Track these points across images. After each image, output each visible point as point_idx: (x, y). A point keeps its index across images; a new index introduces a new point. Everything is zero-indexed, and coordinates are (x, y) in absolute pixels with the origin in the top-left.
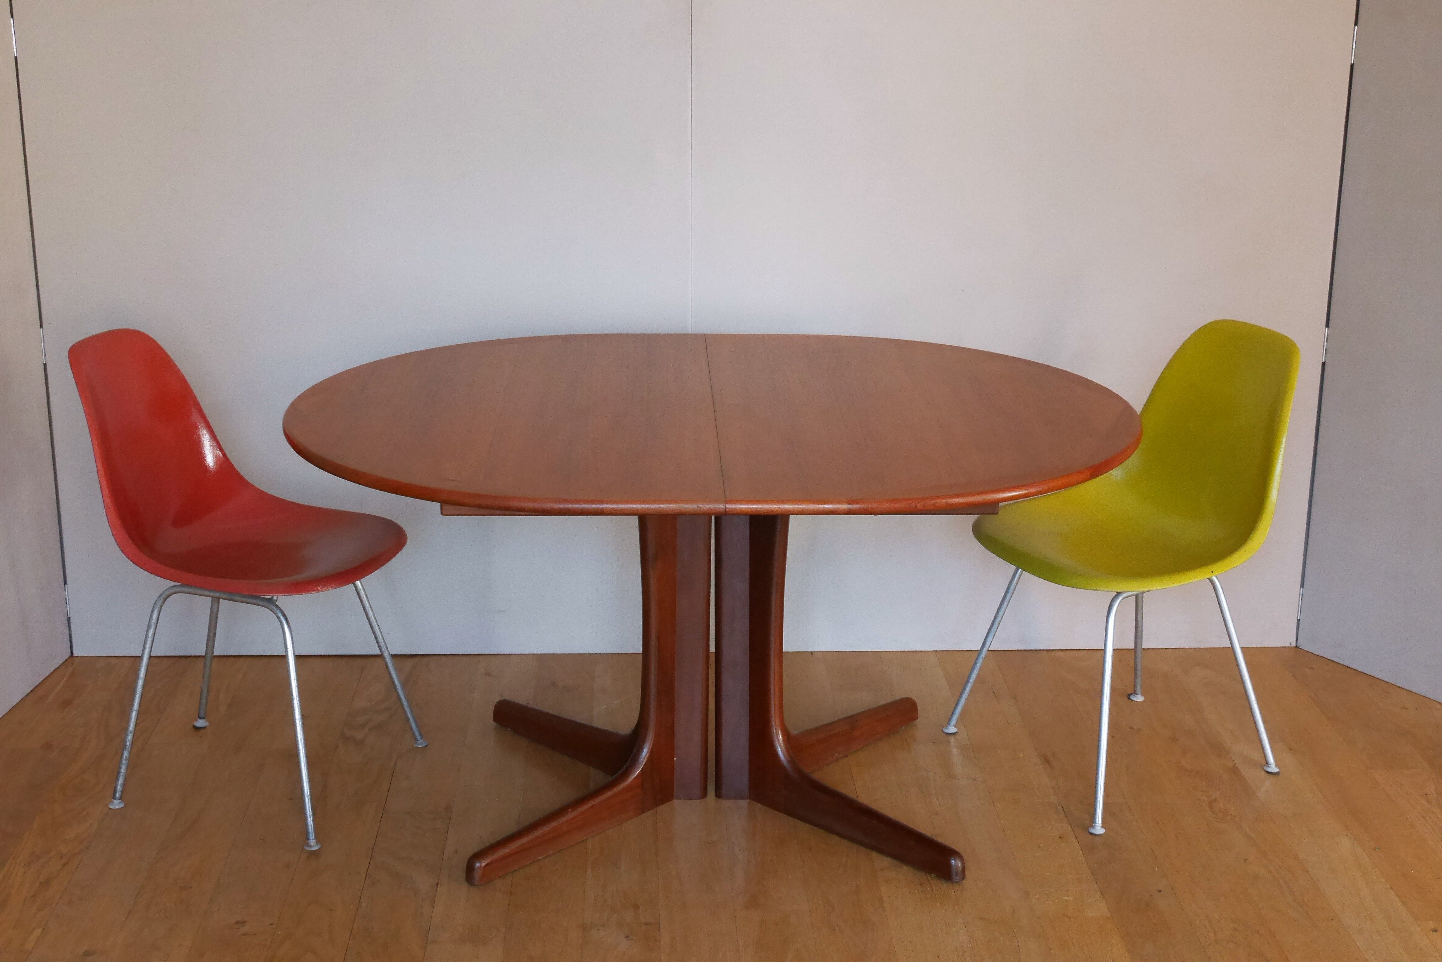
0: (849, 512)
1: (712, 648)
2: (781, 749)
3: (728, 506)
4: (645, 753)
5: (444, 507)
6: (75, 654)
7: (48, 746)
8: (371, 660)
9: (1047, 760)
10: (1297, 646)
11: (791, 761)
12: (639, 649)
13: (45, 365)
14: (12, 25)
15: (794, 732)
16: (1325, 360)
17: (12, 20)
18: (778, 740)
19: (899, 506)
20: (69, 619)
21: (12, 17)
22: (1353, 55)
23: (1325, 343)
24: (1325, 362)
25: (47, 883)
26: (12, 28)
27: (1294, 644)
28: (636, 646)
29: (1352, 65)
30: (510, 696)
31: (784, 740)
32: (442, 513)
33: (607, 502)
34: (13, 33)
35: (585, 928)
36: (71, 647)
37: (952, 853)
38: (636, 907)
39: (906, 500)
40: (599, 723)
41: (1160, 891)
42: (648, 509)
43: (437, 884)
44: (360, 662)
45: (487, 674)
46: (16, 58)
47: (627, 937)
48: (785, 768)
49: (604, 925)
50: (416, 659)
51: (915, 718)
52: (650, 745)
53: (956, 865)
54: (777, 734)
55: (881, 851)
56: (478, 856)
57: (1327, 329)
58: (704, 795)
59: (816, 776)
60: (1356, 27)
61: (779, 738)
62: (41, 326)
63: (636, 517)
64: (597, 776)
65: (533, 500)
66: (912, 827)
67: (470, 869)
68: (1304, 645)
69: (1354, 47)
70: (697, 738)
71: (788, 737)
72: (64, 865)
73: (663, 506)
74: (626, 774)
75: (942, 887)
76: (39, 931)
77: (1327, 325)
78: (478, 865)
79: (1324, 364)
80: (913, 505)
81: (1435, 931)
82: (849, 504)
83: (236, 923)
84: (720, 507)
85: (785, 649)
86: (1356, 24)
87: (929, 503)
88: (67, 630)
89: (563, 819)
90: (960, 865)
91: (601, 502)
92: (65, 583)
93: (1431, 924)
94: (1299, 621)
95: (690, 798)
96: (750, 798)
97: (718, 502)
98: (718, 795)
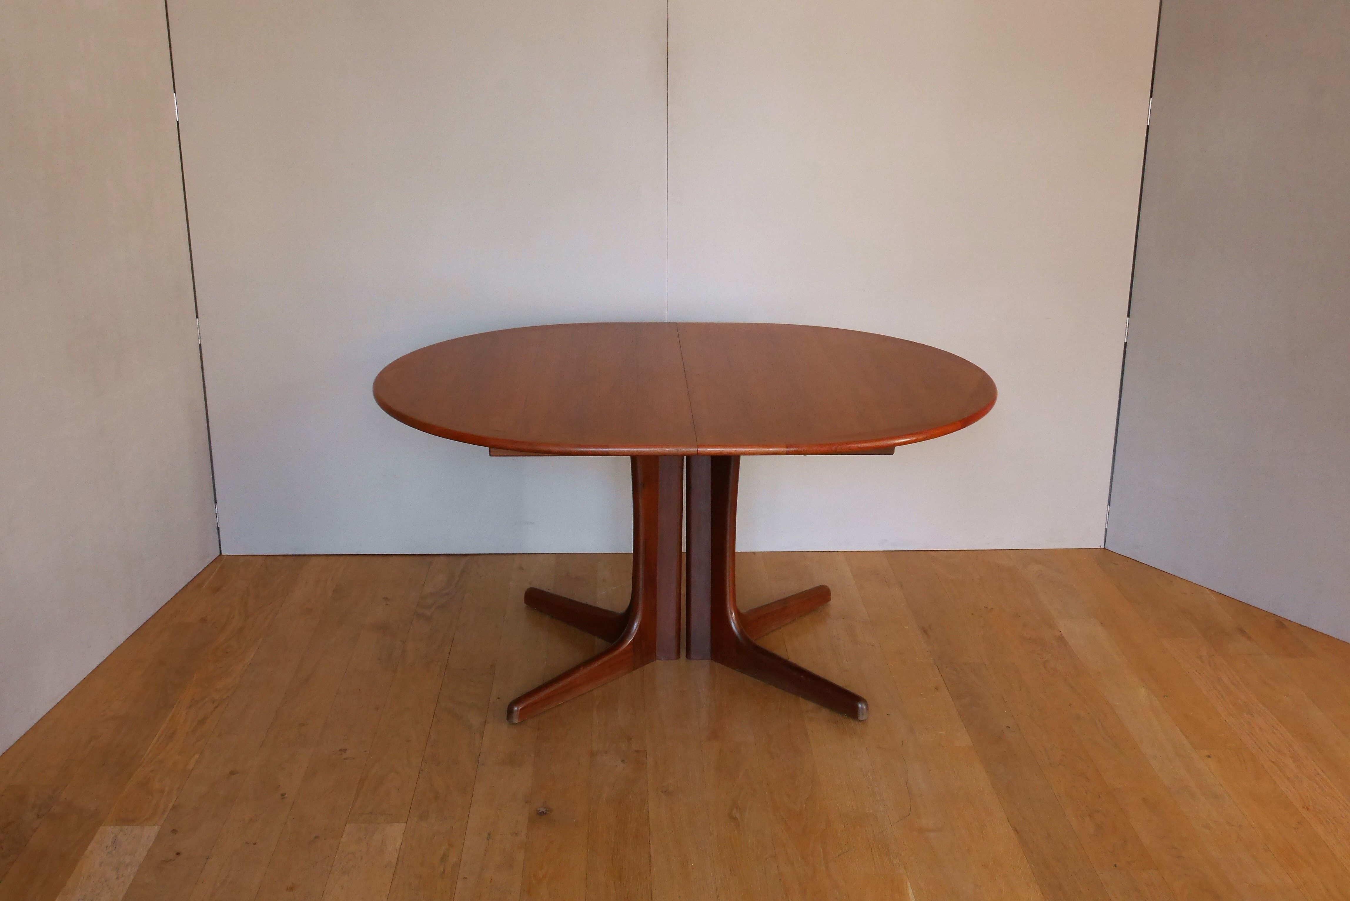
0: (787, 453)
1: (684, 549)
2: (734, 623)
3: (699, 449)
4: (635, 626)
5: (491, 450)
6: (223, 554)
7: (203, 620)
8: (437, 558)
9: (925, 631)
10: (1105, 548)
11: (741, 632)
12: (630, 550)
13: (200, 345)
14: (175, 98)
15: (742, 611)
16: (1127, 340)
17: (174, 94)
18: (732, 618)
19: (823, 449)
20: (218, 528)
21: (175, 92)
22: (1149, 119)
23: (1127, 329)
24: (1126, 342)
25: (202, 722)
26: (175, 100)
27: (1103, 547)
28: (628, 547)
29: (1148, 127)
30: (536, 585)
31: (736, 617)
32: (490, 455)
33: (611, 447)
34: (176, 103)
35: (592, 754)
36: (220, 548)
37: (856, 699)
38: (629, 739)
39: (828, 445)
40: (601, 604)
41: (1009, 728)
42: (641, 452)
43: (485, 723)
44: (429, 559)
45: (521, 568)
46: (178, 122)
47: (622, 761)
48: (737, 637)
49: (606, 752)
50: (468, 558)
51: (829, 600)
52: (639, 622)
53: (862, 708)
54: (732, 613)
55: (806, 697)
56: (517, 701)
57: (1128, 318)
58: (678, 656)
59: (760, 643)
60: (1151, 99)
61: (733, 616)
62: (197, 317)
63: (630, 457)
64: (600, 643)
65: (557, 445)
66: (827, 679)
67: (510, 712)
68: (1110, 547)
69: (1149, 113)
70: (673, 615)
71: (738, 614)
72: (216, 707)
73: (651, 449)
74: (623, 641)
75: (852, 723)
76: (197, 756)
77: (1128, 316)
78: (516, 709)
79: (1126, 344)
80: (834, 448)
81: (1209, 757)
82: (788, 448)
83: (340, 750)
84: (693, 450)
85: (736, 550)
86: (1151, 96)
87: (845, 447)
88: (217, 537)
89: (576, 675)
90: (865, 707)
91: (607, 447)
92: (216, 502)
93: (1206, 752)
94: (1106, 529)
95: (668, 659)
96: (712, 659)
97: (691, 446)
98: (688, 656)
